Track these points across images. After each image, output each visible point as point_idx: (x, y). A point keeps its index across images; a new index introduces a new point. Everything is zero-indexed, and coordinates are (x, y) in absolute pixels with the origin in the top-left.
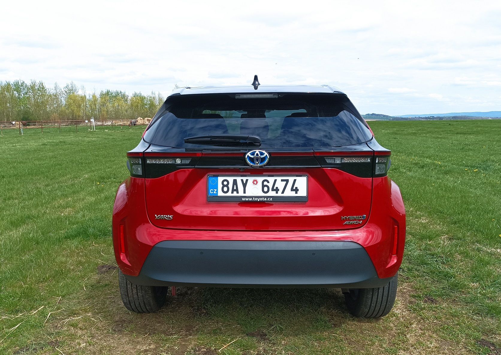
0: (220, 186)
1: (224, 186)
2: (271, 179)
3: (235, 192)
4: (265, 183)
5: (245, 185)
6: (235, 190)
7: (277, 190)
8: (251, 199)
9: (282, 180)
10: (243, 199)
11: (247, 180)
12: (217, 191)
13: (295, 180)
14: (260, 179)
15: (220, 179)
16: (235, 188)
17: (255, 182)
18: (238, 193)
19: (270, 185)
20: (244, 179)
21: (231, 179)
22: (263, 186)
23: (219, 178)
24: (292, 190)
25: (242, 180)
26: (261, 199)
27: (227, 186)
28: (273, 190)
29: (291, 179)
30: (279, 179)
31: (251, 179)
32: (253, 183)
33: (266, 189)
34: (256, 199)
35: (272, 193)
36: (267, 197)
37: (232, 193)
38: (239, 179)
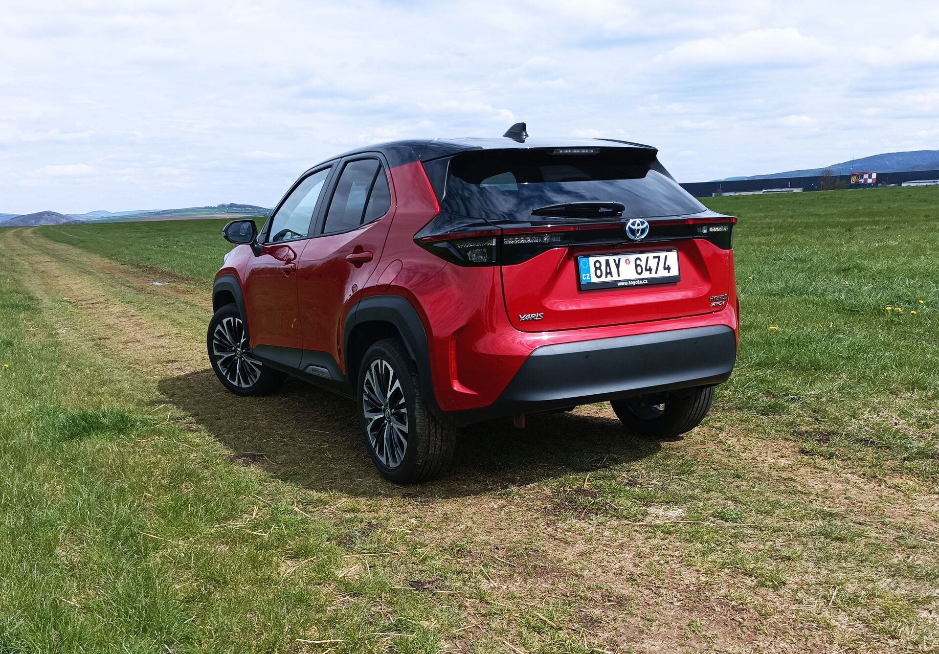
0: (592, 269)
1: (596, 269)
2: (643, 257)
3: (609, 276)
4: (638, 262)
5: (618, 266)
6: (609, 273)
7: (650, 270)
8: (626, 284)
9: (654, 257)
10: (619, 284)
11: (619, 259)
12: (590, 277)
13: (666, 256)
14: (632, 257)
15: (592, 260)
16: (608, 271)
17: (628, 261)
18: (612, 276)
19: (643, 264)
20: (617, 258)
21: (603, 259)
22: (637, 266)
23: (590, 258)
24: (665, 269)
25: (614, 260)
26: (637, 282)
27: (600, 268)
28: (646, 270)
29: (662, 255)
30: (651, 255)
31: (623, 258)
32: (626, 261)
33: (639, 269)
34: (632, 283)
35: (646, 275)
36: (642, 280)
37: (606, 277)
38: (611, 259)
